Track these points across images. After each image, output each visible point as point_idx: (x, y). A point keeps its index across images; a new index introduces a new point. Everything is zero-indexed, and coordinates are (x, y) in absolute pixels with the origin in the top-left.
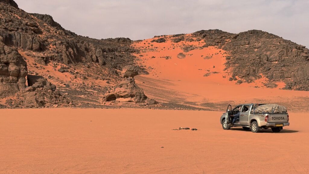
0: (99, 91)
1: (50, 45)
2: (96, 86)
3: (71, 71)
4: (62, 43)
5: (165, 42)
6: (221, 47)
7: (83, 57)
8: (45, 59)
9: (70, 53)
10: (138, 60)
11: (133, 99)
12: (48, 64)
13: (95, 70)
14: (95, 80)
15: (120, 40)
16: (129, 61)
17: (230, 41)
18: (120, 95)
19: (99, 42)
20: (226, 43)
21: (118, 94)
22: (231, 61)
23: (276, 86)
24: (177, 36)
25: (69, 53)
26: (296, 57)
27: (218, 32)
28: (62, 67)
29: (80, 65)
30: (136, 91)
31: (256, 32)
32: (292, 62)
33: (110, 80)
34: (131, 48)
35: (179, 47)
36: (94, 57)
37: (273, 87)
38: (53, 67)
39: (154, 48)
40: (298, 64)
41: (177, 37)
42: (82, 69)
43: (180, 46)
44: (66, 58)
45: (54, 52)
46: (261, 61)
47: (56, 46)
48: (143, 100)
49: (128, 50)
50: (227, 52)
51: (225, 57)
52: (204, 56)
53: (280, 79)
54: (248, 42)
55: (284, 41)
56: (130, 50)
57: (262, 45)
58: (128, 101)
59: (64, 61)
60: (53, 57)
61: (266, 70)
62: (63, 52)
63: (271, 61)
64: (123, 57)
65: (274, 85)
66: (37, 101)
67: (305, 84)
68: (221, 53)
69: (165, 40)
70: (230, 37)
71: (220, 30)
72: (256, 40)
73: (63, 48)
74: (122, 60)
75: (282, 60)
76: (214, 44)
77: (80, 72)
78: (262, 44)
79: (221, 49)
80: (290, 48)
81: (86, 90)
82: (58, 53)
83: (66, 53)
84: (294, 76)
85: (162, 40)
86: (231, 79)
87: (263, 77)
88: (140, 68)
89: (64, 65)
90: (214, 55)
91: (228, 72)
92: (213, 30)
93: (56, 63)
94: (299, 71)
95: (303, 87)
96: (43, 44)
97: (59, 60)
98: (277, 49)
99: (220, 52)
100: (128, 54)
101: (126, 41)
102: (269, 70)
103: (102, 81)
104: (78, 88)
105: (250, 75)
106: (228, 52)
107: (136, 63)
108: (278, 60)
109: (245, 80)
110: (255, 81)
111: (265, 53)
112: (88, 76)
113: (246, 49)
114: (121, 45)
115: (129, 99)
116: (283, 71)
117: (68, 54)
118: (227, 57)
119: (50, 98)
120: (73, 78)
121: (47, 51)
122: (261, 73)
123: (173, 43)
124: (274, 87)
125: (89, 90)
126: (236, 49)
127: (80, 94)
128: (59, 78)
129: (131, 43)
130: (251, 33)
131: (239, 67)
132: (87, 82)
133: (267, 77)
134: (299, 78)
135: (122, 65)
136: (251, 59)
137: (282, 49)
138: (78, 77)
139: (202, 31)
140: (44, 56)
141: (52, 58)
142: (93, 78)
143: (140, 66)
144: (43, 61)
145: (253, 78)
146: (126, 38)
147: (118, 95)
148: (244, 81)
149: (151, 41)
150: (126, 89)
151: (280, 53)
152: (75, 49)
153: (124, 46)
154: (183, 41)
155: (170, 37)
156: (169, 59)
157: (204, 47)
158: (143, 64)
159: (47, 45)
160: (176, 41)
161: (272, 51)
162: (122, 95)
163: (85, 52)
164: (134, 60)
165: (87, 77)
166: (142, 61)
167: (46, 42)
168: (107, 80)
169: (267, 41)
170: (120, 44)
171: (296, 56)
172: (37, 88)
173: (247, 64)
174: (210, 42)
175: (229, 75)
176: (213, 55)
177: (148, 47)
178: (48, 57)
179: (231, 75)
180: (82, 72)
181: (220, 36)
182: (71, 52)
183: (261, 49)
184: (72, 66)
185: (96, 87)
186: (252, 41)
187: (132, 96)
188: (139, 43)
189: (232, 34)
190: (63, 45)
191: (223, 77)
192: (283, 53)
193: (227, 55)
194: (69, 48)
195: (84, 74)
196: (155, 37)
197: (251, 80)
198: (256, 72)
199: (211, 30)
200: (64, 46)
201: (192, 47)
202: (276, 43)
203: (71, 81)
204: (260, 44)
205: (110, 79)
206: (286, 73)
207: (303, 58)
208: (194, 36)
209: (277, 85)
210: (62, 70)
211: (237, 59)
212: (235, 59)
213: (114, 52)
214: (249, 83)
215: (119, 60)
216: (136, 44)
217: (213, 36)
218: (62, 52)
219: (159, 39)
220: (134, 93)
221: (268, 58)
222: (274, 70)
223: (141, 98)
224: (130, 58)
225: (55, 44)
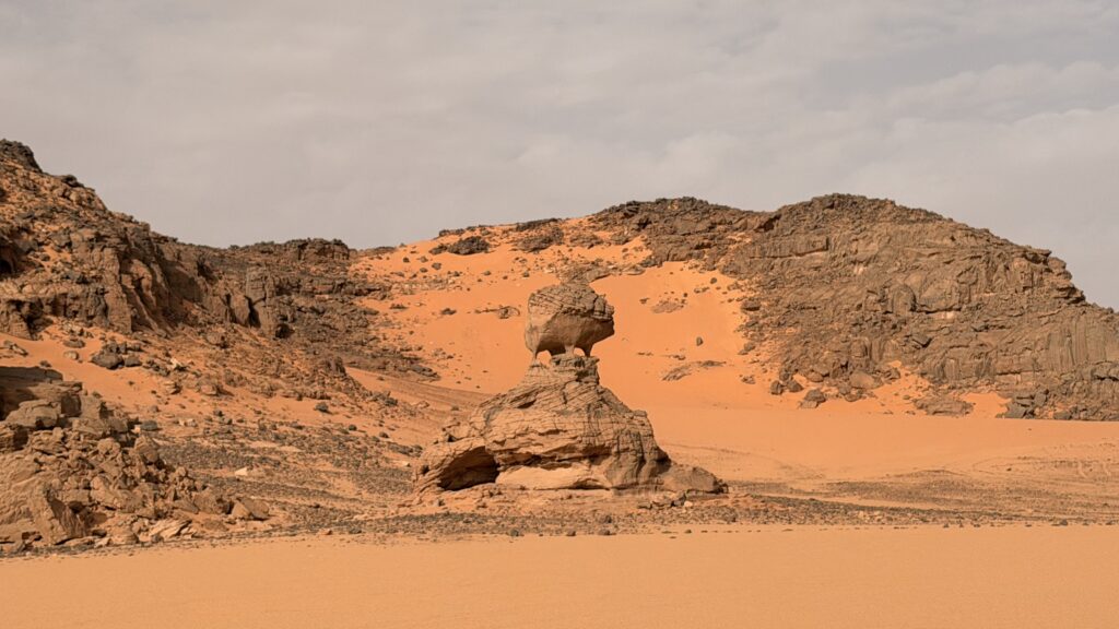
0: (306, 445)
1: (44, 247)
2: (282, 424)
3: (151, 363)
4: (99, 238)
5: (487, 252)
6: (714, 262)
7: (193, 301)
8: (25, 309)
9: (137, 282)
10: (388, 323)
11: (598, 473)
12: (42, 333)
13: (251, 355)
14: (262, 399)
15: (308, 247)
16: (352, 329)
17: (748, 240)
18: (523, 450)
19: (222, 256)
20: (731, 247)
21: (510, 445)
22: (764, 317)
23: (966, 408)
24: (531, 225)
25: (133, 282)
26: (1026, 292)
27: (692, 205)
28: (109, 342)
29: (185, 335)
30: (616, 427)
31: (850, 201)
32: (1018, 312)
33: (329, 398)
34: (353, 279)
35: (547, 271)
36: (238, 303)
37: (956, 413)
38: (67, 344)
39: (445, 277)
40: (1044, 320)
41: (533, 233)
42: (199, 351)
43: (550, 266)
44: (125, 306)
45: (67, 278)
46: (887, 312)
47: (71, 252)
48: (653, 474)
49: (341, 285)
50: (740, 283)
51: (738, 300)
52: (654, 302)
53: (976, 378)
54: (825, 241)
55: (970, 233)
56: (349, 287)
57: (881, 250)
58: (571, 483)
59: (113, 317)
60: (62, 301)
61: (915, 347)
62: (108, 277)
63: (927, 313)
64: (326, 314)
65: (960, 405)
66: (56, 505)
67: (1087, 396)
68: (718, 288)
69: (487, 245)
70: (746, 223)
71: (701, 202)
72: (858, 230)
73: (106, 260)
74: (324, 325)
75: (973, 304)
76: (684, 255)
77: (192, 363)
78: (881, 245)
79: (717, 271)
80: (999, 256)
81: (242, 445)
82: (83, 281)
83: (120, 282)
84: (1036, 367)
85: (475, 244)
86: (778, 389)
87: (907, 375)
88: (402, 357)
89: (116, 335)
90: (691, 294)
91: (762, 358)
92: (673, 201)
93: (77, 329)
94: (1051, 347)
95: (1080, 408)
96: (14, 244)
97: (92, 313)
98: (948, 263)
99: (715, 285)
100: (343, 302)
101: (331, 250)
102: (925, 346)
103: (292, 402)
104: (204, 437)
105: (850, 368)
106: (747, 281)
107: (381, 337)
108: (956, 307)
109: (834, 391)
110: (875, 391)
111: (900, 281)
112: (230, 382)
113: (816, 269)
114: (314, 269)
115: (578, 472)
116: (985, 350)
117: (130, 286)
118: (745, 304)
119: (121, 483)
120: (167, 393)
121: (31, 277)
122: (893, 358)
123: (520, 254)
124: (961, 412)
125: (255, 445)
126: (777, 268)
127: (227, 464)
128: (100, 393)
129: (351, 260)
130: (830, 204)
131: (804, 340)
132: (231, 410)
133: (923, 375)
134: (1055, 373)
135: (326, 345)
136: (846, 307)
137: (967, 261)
138: (188, 388)
139: (629, 204)
140: (22, 298)
141: (59, 306)
142: (256, 392)
143: (398, 350)
144: (17, 317)
145: (868, 381)
146: (330, 239)
147: (511, 451)
148: (831, 393)
149: (431, 248)
150: (561, 413)
151: (961, 279)
152: (156, 268)
153: (327, 272)
154: (560, 244)
155: (504, 232)
156: (513, 318)
157: (646, 264)
158: (412, 342)
159: (31, 249)
160: (532, 246)
161: (930, 271)
162: (538, 451)
163: (200, 280)
164: (371, 327)
165: (227, 388)
166: (403, 330)
167: (25, 234)
168: (315, 398)
169: (902, 232)
170: (309, 266)
171: (1025, 288)
172: (32, 430)
173: (836, 326)
174: (670, 246)
175: (766, 371)
176: (686, 295)
177: (421, 275)
178: (39, 300)
179: (776, 371)
180: (200, 365)
181: (706, 221)
182: (140, 280)
183: (880, 264)
184: (154, 341)
185: (283, 428)
186: (837, 235)
187: (594, 455)
188: (384, 256)
189: (749, 214)
190: (105, 247)
191: (745, 380)
192: (974, 279)
193: (744, 294)
194: (131, 262)
195: (213, 373)
196: (443, 233)
197: (861, 390)
198: (875, 355)
199: (665, 200)
200: (108, 251)
201: (597, 265)
202: (938, 242)
203: (160, 407)
204: (872, 245)
205: (328, 394)
206: (1000, 354)
207: (1055, 293)
208: (601, 223)
209: (970, 406)
210: (113, 359)
211: (789, 307)
212: (779, 307)
213: (289, 294)
214: (852, 399)
215: (313, 328)
216: (371, 262)
217: (678, 223)
218: (101, 278)
219: (461, 241)
220: (607, 437)
221: (915, 300)
222: (949, 345)
223: (642, 461)
224: (356, 318)
225: (69, 244)
